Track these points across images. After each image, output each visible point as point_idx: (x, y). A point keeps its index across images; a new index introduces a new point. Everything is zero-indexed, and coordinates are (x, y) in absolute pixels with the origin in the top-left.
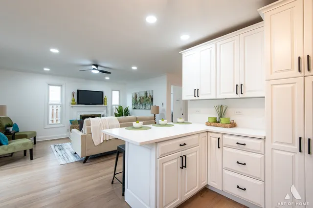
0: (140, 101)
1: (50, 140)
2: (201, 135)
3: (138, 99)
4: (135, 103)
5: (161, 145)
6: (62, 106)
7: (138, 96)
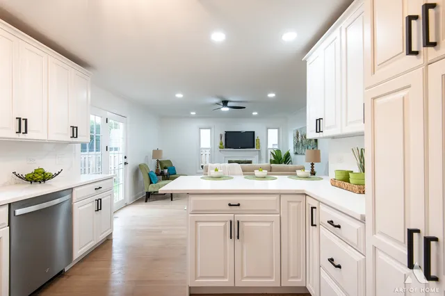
2: (283, 197)
3: (300, 139)
4: (297, 145)
5: (193, 199)
6: (211, 151)
7: (300, 134)
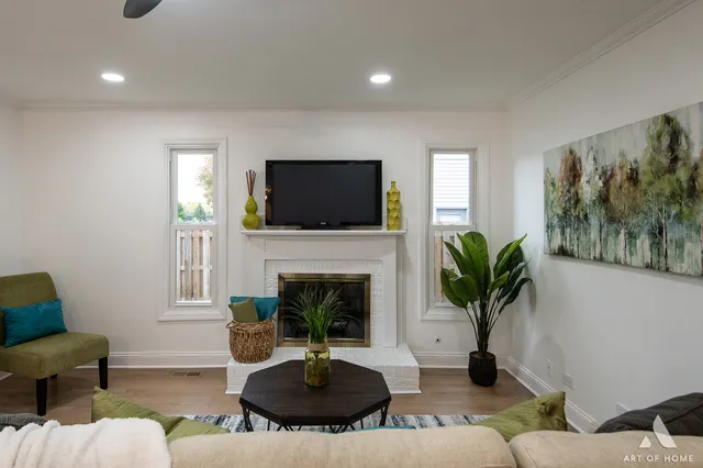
0: (604, 199)
1: (171, 370)
3: (588, 189)
4: (568, 213)
7: (588, 167)
